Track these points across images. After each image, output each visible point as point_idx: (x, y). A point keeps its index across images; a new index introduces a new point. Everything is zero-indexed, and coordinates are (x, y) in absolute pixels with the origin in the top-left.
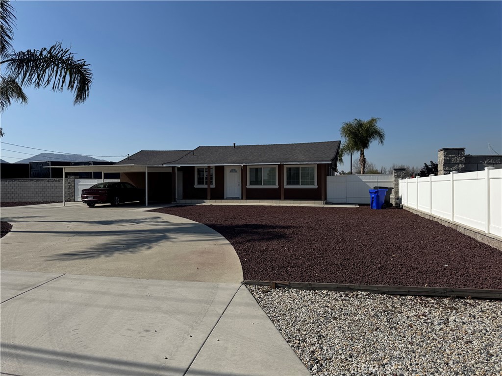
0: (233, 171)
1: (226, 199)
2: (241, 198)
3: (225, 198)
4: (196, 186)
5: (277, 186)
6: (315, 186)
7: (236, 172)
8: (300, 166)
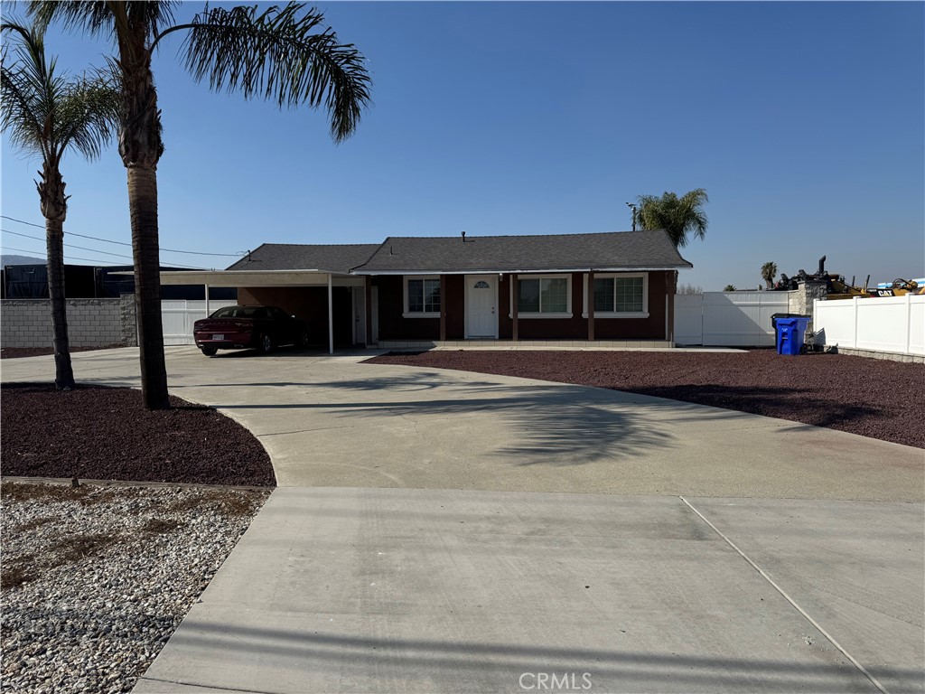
0: (481, 285)
1: (468, 340)
2: (497, 337)
3: (466, 337)
4: (407, 314)
5: (569, 315)
6: (645, 314)
7: (488, 287)
8: (616, 276)
